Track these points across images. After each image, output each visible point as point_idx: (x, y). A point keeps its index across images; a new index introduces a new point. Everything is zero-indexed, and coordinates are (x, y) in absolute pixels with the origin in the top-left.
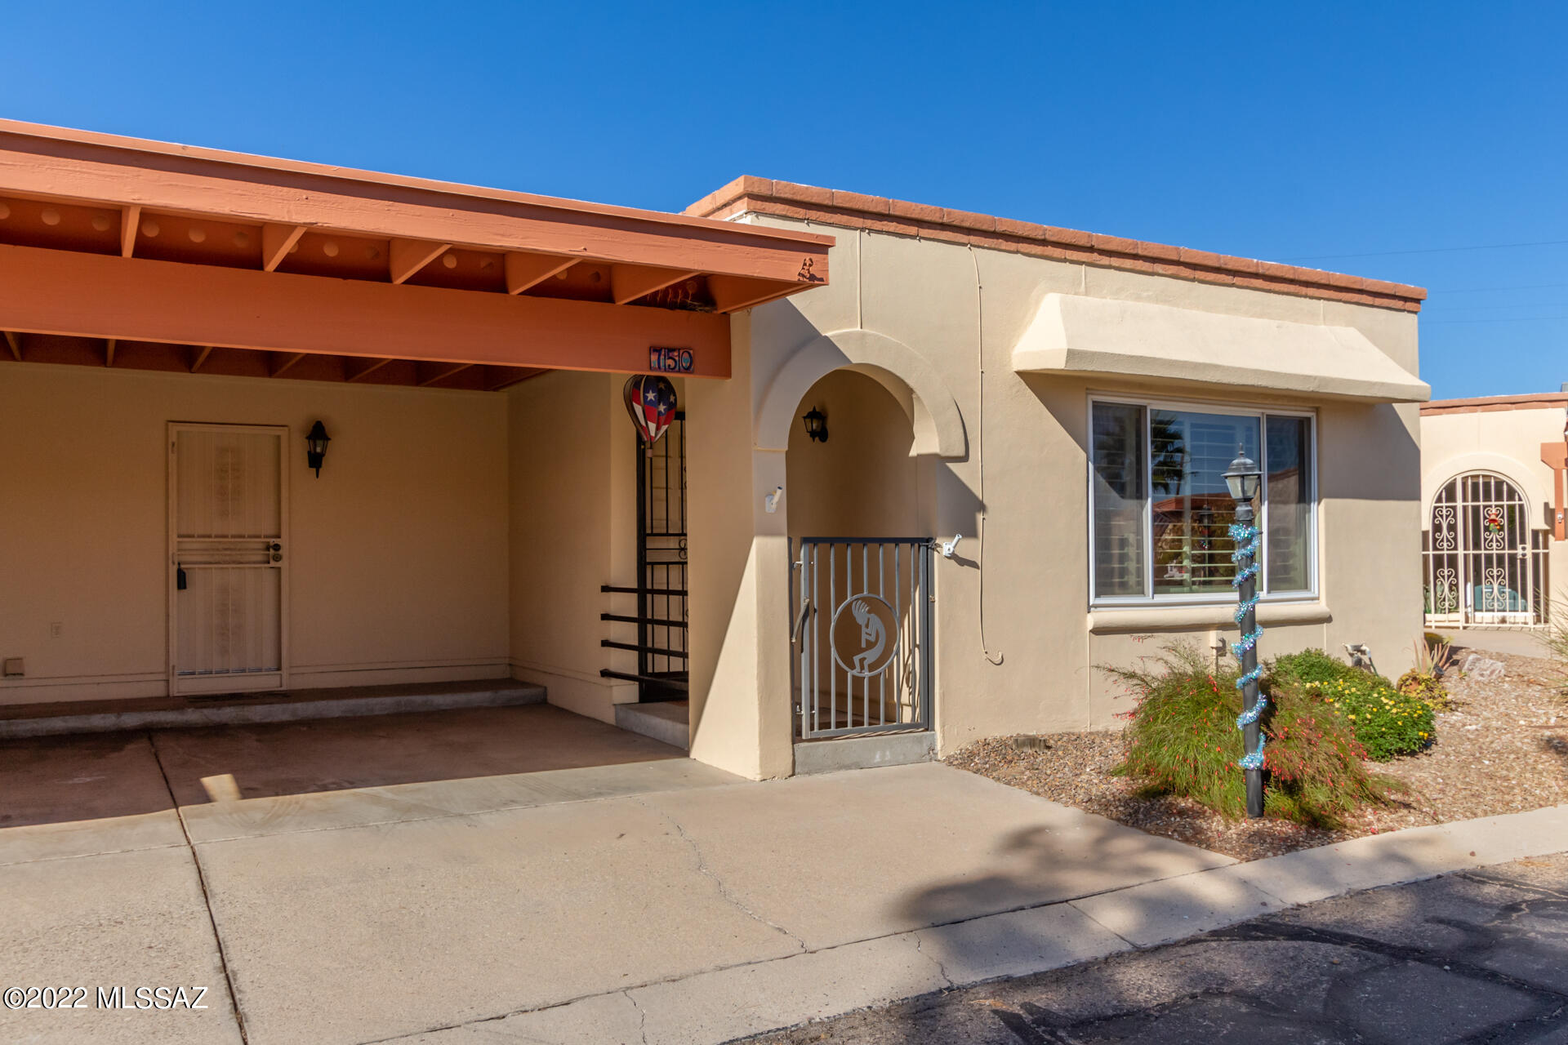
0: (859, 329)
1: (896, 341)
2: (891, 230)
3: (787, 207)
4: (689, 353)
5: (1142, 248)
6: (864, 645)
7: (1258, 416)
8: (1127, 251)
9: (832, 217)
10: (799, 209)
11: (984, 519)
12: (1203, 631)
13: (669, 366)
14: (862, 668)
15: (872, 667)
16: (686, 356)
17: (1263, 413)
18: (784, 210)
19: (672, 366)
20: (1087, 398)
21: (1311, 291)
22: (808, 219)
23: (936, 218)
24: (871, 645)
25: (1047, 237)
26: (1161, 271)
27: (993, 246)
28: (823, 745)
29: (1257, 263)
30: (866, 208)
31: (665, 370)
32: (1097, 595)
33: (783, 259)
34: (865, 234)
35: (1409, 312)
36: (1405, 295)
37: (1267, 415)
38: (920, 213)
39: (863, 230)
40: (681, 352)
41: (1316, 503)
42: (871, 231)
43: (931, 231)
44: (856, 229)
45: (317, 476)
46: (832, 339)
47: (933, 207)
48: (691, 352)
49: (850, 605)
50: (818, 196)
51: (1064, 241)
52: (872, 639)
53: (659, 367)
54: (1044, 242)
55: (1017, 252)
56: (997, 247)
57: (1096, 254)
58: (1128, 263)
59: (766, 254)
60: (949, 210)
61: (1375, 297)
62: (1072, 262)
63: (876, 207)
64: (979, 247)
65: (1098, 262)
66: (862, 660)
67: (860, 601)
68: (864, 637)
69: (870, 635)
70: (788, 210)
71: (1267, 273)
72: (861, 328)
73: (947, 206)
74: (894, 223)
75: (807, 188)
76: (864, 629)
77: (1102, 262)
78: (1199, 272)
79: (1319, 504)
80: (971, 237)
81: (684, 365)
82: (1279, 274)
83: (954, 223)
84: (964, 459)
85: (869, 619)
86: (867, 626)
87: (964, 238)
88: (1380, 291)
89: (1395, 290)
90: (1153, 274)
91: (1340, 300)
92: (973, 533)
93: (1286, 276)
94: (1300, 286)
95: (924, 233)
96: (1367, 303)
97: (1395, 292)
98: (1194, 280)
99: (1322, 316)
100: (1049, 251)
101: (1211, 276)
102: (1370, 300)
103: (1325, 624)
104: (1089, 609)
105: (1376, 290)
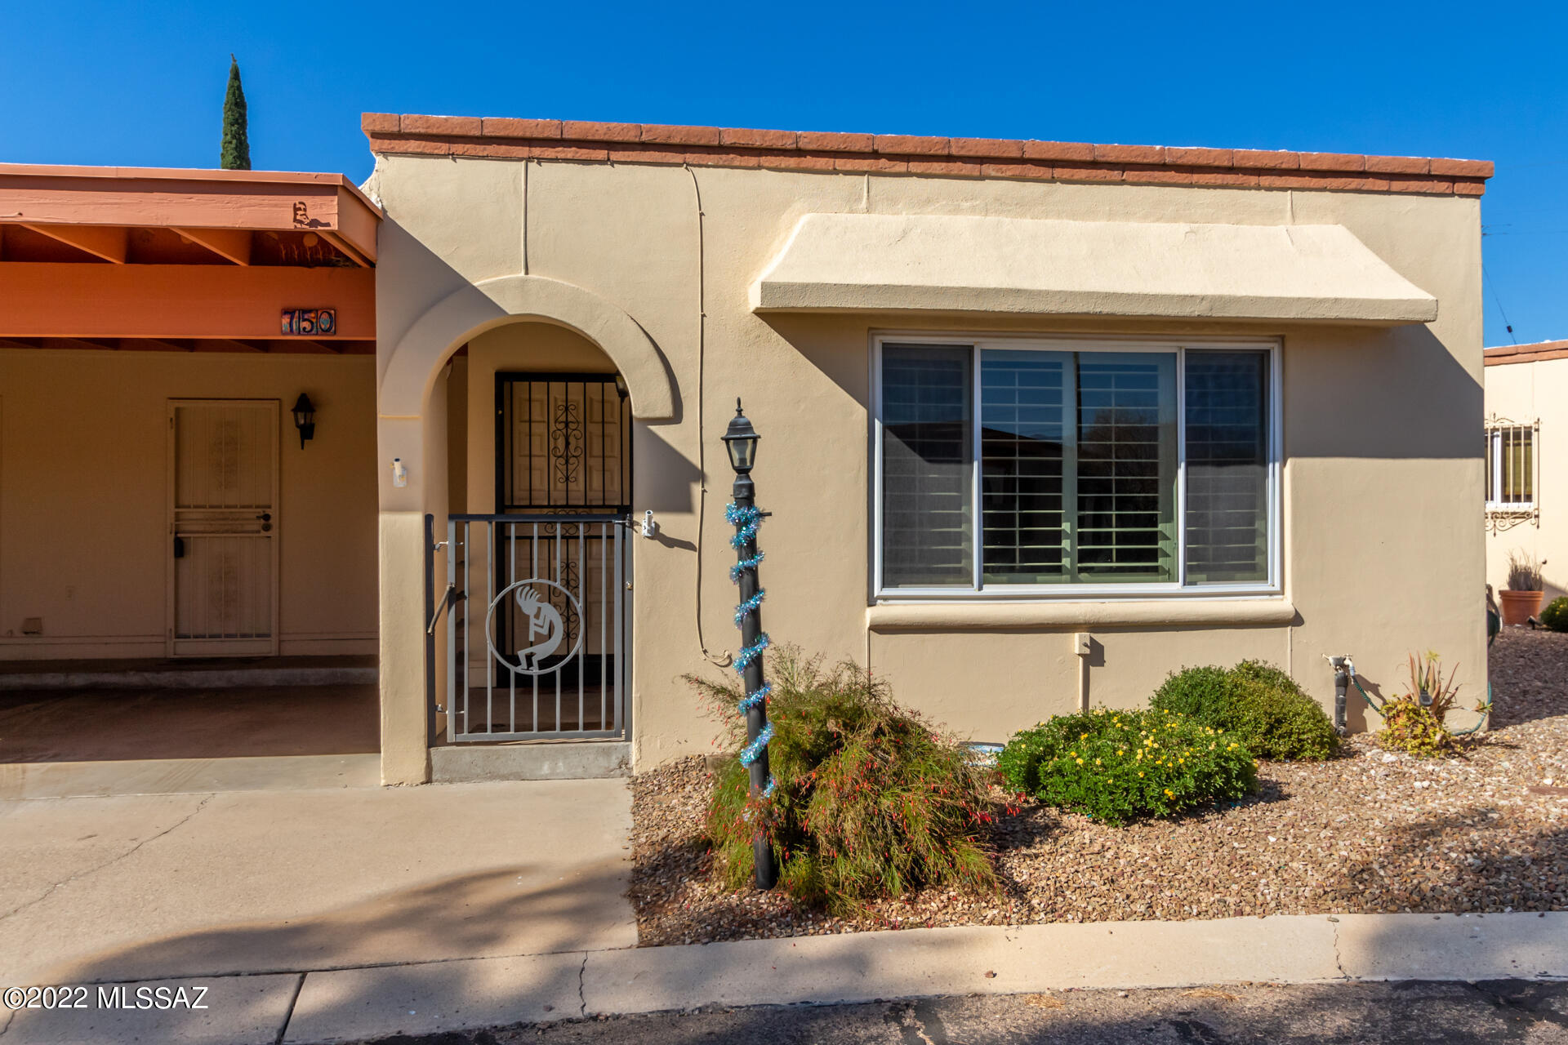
0: (522, 274)
1: (573, 285)
2: (569, 156)
3: (424, 143)
4: (330, 314)
5: (957, 147)
6: (532, 638)
7: (1173, 351)
8: (932, 152)
9: (485, 149)
10: (440, 144)
11: (704, 491)
12: (1063, 632)
13: (304, 328)
14: (530, 664)
15: (543, 664)
16: (325, 316)
17: (1181, 348)
18: (419, 147)
19: (308, 329)
20: (872, 339)
21: (1265, 180)
22: (453, 154)
23: (631, 136)
24: (541, 639)
25: (801, 145)
26: (993, 174)
27: (721, 163)
28: (470, 750)
29: (1163, 150)
30: (528, 135)
31: (299, 334)
32: (884, 585)
33: (276, 206)
34: (533, 166)
35: (1461, 196)
36: (1450, 173)
37: (1186, 350)
38: (605, 134)
39: (529, 159)
40: (319, 313)
41: (1277, 465)
42: (540, 161)
43: (626, 153)
44: (520, 160)
45: (303, 448)
46: (479, 288)
47: (625, 125)
48: (333, 312)
49: (513, 591)
50: (461, 127)
51: (828, 148)
53: (291, 330)
54: (799, 152)
55: (759, 167)
56: (726, 163)
57: (883, 160)
58: (937, 167)
59: (252, 202)
60: (649, 126)
61: (1392, 180)
62: (847, 173)
63: (543, 132)
64: (700, 166)
65: (887, 170)
66: (529, 657)
67: (528, 588)
68: (532, 629)
69: (542, 627)
70: (424, 147)
71: (1179, 162)
72: (527, 273)
73: (646, 122)
74: (574, 149)
75: (446, 120)
76: (533, 620)
77: (893, 170)
78: (1059, 170)
79: (1284, 464)
80: (688, 155)
81: (323, 327)
82: (1203, 161)
83: (657, 141)
84: (676, 417)
85: (539, 609)
86: (537, 616)
87: (677, 158)
88: (1397, 171)
89: (1427, 168)
90: (981, 178)
91: (1324, 189)
92: (687, 508)
93: (1216, 164)
94: (1245, 174)
95: (615, 156)
96: (1376, 189)
97: (1429, 171)
98: (1053, 180)
99: (1289, 214)
100: (809, 161)
101: (1082, 173)
102: (1382, 184)
103: (1289, 628)
104: (871, 602)
105: (1389, 170)
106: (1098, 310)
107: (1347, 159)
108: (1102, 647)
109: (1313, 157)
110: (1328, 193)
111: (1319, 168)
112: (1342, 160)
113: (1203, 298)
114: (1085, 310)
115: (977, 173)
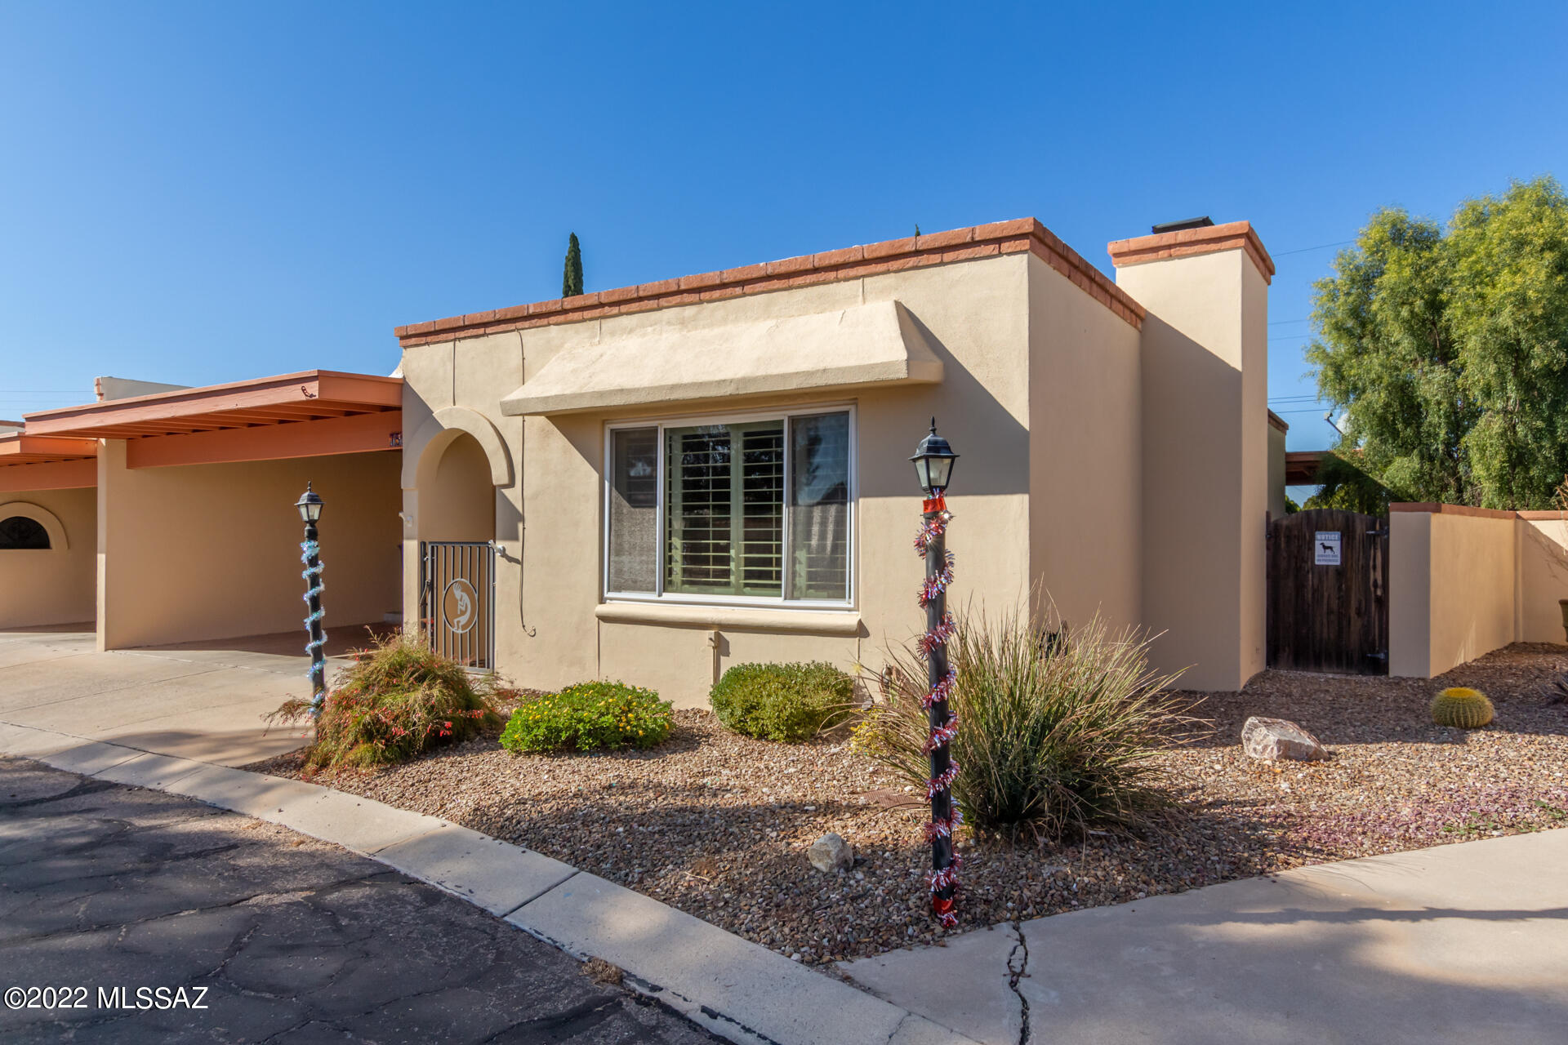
0: (452, 406)
2: (469, 335)
5: (643, 290)
6: (459, 612)
7: (781, 418)
8: (631, 297)
11: (524, 528)
13: (396, 443)
14: (458, 627)
15: (464, 627)
19: (398, 443)
20: (605, 427)
23: (492, 319)
24: (463, 613)
25: (565, 307)
26: (666, 304)
31: (395, 446)
32: (611, 590)
35: (1009, 254)
36: (994, 236)
38: (481, 320)
39: (455, 340)
41: (854, 503)
42: (460, 339)
44: (451, 341)
46: (435, 417)
47: (488, 313)
49: (452, 585)
50: (427, 327)
51: (577, 306)
52: (463, 609)
53: (393, 445)
54: (565, 312)
55: (549, 325)
58: (635, 306)
60: (499, 311)
62: (590, 320)
64: (522, 329)
65: (610, 314)
66: (458, 622)
67: (457, 584)
68: (459, 607)
69: (463, 606)
70: (417, 341)
71: (776, 272)
72: (454, 404)
74: (471, 330)
76: (459, 602)
77: (613, 313)
79: (857, 503)
80: (517, 324)
82: (793, 268)
83: (502, 318)
84: (511, 484)
85: (462, 596)
86: (461, 600)
87: (512, 326)
88: (943, 244)
89: (970, 235)
90: (660, 309)
91: (888, 272)
92: (516, 538)
93: (802, 268)
94: (826, 272)
95: (489, 330)
96: (930, 263)
97: (973, 238)
98: (701, 302)
99: (861, 297)
100: (571, 316)
101: (717, 294)
102: (936, 258)
103: (857, 639)
104: (602, 600)
105: (937, 245)
106: (668, 398)
107: (901, 243)
108: (727, 643)
109: (874, 248)
110: (892, 274)
111: (879, 255)
112: (896, 245)
113: (731, 381)
114: (660, 399)
115: (655, 306)
